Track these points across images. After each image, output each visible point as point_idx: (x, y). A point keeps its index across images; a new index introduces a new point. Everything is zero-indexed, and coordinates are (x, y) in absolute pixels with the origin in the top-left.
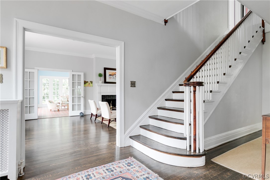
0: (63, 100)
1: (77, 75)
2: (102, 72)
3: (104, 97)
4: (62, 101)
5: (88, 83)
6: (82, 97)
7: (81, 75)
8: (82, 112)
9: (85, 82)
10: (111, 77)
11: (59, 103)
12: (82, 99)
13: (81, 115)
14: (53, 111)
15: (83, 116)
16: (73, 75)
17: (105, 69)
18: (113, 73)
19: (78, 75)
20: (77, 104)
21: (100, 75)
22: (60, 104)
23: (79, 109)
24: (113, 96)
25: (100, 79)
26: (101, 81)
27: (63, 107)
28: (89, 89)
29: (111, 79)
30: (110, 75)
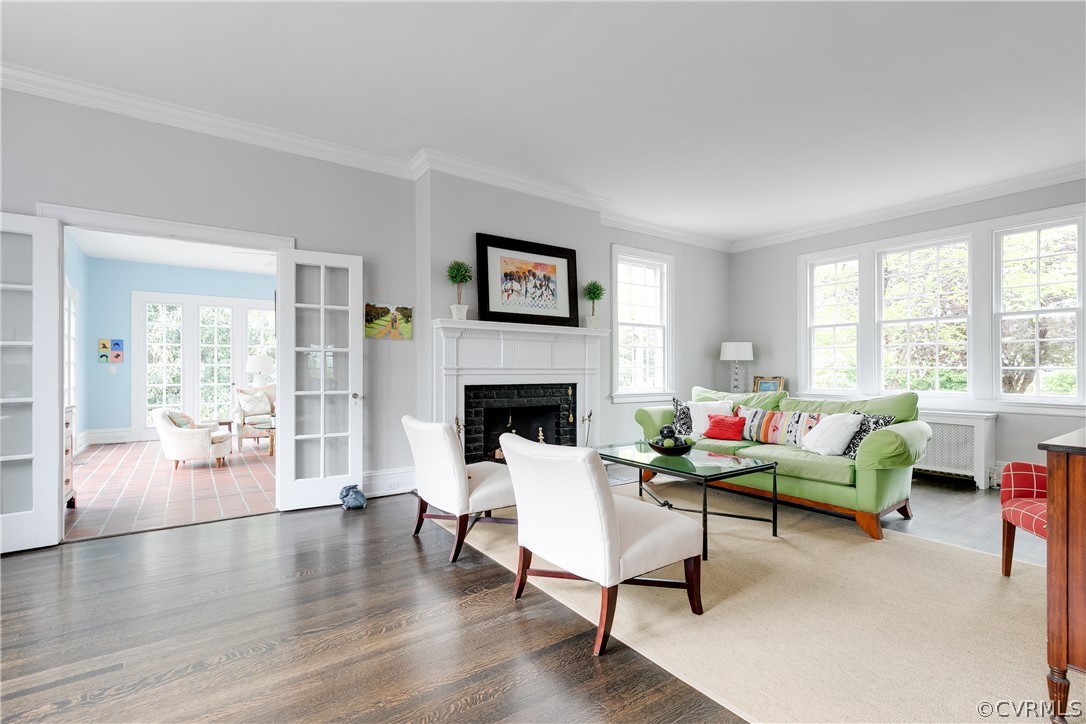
0: (247, 408)
1: (326, 267)
2: (469, 258)
3: (476, 396)
4: (245, 415)
5: (388, 318)
6: (355, 396)
7: (347, 270)
8: (355, 487)
9: (372, 314)
10: (516, 285)
11: (229, 424)
12: (355, 411)
13: (351, 501)
14: (189, 468)
15: (360, 508)
16: (299, 268)
17: (484, 242)
18: (524, 267)
19: (331, 270)
20: (321, 435)
21: (457, 274)
22: (230, 429)
23: (337, 466)
24: (523, 392)
25: (459, 294)
26: (465, 308)
27: (249, 443)
28: (393, 349)
29: (514, 296)
30: (509, 276)
